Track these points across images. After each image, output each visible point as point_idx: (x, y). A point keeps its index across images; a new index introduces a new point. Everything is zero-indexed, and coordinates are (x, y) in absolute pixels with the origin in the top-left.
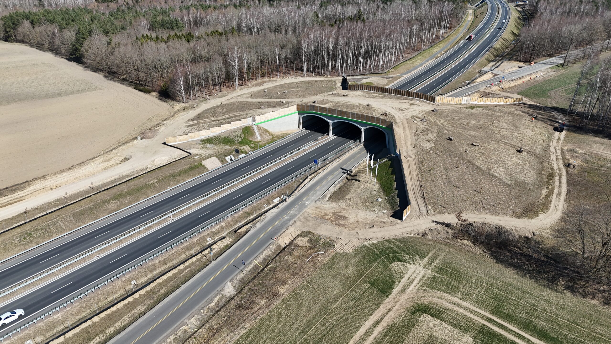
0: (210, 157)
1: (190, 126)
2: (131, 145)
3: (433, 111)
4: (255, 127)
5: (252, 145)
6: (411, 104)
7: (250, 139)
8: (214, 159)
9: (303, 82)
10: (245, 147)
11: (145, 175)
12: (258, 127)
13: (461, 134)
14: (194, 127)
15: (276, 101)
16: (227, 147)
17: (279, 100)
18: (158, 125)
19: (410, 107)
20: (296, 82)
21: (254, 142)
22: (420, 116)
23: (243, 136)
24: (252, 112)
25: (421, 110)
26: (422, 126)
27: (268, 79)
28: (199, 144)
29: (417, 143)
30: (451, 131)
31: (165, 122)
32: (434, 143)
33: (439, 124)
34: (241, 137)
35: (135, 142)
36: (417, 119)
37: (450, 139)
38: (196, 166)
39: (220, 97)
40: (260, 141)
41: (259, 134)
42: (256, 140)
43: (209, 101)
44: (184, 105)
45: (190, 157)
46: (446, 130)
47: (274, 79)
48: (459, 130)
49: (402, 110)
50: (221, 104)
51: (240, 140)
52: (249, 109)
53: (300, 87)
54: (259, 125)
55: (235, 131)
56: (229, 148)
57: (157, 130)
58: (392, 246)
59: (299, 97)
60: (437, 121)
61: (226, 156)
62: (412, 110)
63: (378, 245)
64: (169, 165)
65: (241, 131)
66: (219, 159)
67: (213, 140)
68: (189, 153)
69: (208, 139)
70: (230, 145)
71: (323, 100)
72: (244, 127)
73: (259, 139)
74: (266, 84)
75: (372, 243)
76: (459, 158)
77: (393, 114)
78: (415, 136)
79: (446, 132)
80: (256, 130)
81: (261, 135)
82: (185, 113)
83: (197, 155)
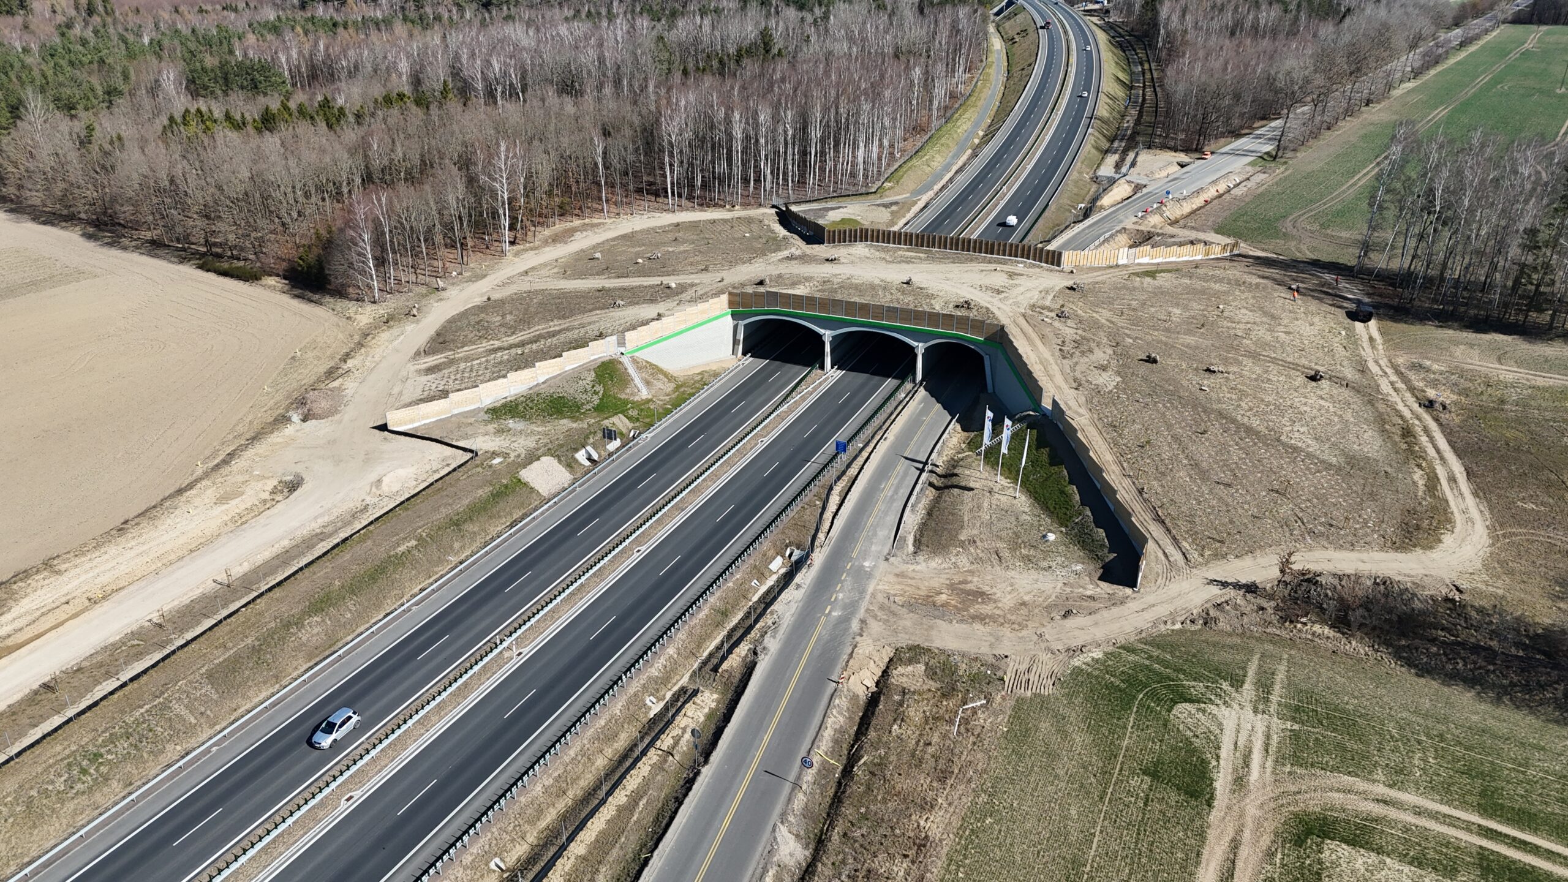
0: (532, 457)
1: (430, 370)
2: (279, 440)
3: (1072, 288)
4: (625, 360)
5: (633, 413)
6: (1012, 275)
7: (623, 396)
8: (547, 461)
9: (678, 225)
10: (615, 419)
11: (371, 528)
12: (634, 361)
13: (1166, 344)
14: (446, 371)
15: (645, 284)
16: (566, 424)
17: (655, 281)
18: (331, 374)
19: (1011, 282)
20: (660, 228)
21: (633, 403)
22: (1047, 303)
23: (599, 388)
24: (594, 319)
25: (1041, 288)
26: (1069, 331)
27: (577, 222)
28: (486, 422)
29: (1078, 375)
30: (1140, 339)
31: (350, 363)
32: (1119, 374)
33: (1104, 321)
34: (595, 393)
35: (289, 430)
36: (1045, 312)
37: (1151, 360)
38: (506, 486)
39: (470, 280)
40: (651, 400)
41: (641, 379)
42: (637, 398)
43: (443, 294)
44: (381, 310)
45: (478, 461)
46: (1128, 336)
47: (595, 221)
48: (1156, 333)
49: (999, 292)
50: (489, 299)
51: (596, 400)
52: (584, 311)
53: (685, 241)
54: (636, 354)
55: (576, 376)
56: (575, 425)
57: (339, 388)
58: (1147, 662)
59: (706, 269)
60: (1094, 315)
61: (576, 450)
62: (1022, 289)
63: (1110, 663)
64: (429, 491)
65: (593, 374)
66: (560, 461)
67: (521, 408)
68: (471, 451)
69: (504, 406)
70: (574, 419)
71: (780, 276)
72: (599, 362)
73: (644, 394)
74: (578, 235)
75: (1093, 659)
76: (1194, 407)
77: (984, 304)
78: (1064, 358)
79: (1131, 341)
80: (632, 371)
81: (648, 383)
82: (395, 331)
83: (494, 454)
